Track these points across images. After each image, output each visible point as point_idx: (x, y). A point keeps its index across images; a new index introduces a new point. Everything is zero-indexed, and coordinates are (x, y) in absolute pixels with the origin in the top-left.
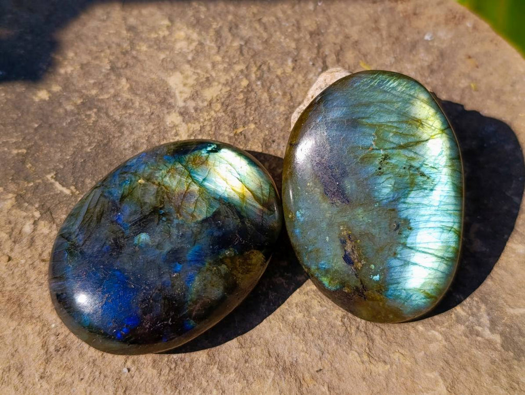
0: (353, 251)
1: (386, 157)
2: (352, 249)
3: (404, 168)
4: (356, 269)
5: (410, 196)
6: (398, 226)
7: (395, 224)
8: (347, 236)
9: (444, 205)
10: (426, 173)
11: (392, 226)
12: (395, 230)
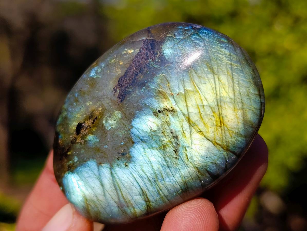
0: (87, 128)
1: (173, 111)
2: (87, 127)
3: (172, 133)
4: (76, 139)
5: (153, 151)
6: (123, 154)
7: (123, 150)
8: (95, 117)
9: (163, 185)
10: (179, 153)
11: (120, 148)
12: (119, 153)
